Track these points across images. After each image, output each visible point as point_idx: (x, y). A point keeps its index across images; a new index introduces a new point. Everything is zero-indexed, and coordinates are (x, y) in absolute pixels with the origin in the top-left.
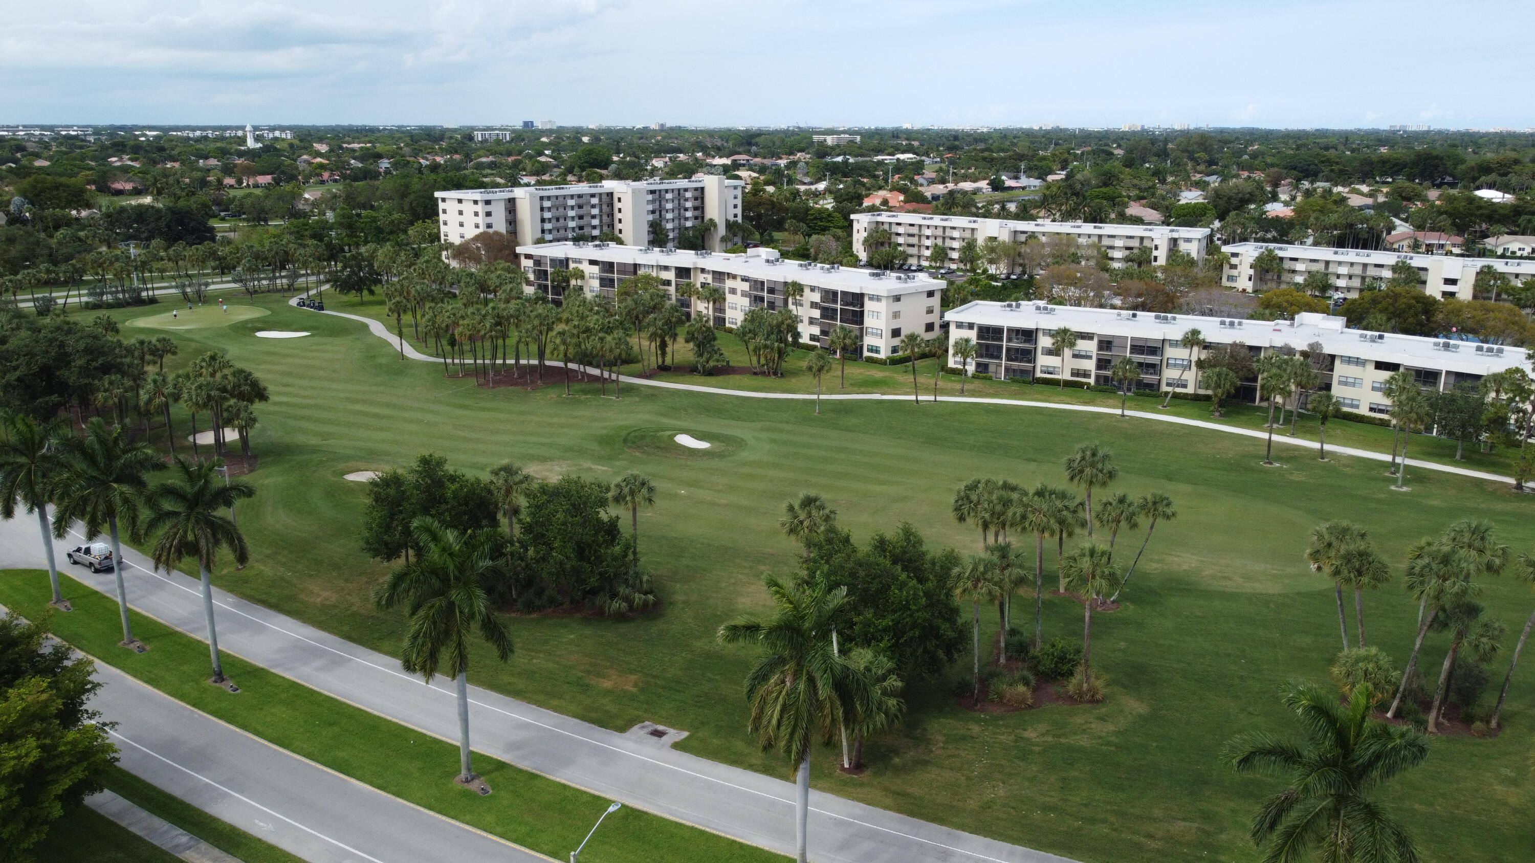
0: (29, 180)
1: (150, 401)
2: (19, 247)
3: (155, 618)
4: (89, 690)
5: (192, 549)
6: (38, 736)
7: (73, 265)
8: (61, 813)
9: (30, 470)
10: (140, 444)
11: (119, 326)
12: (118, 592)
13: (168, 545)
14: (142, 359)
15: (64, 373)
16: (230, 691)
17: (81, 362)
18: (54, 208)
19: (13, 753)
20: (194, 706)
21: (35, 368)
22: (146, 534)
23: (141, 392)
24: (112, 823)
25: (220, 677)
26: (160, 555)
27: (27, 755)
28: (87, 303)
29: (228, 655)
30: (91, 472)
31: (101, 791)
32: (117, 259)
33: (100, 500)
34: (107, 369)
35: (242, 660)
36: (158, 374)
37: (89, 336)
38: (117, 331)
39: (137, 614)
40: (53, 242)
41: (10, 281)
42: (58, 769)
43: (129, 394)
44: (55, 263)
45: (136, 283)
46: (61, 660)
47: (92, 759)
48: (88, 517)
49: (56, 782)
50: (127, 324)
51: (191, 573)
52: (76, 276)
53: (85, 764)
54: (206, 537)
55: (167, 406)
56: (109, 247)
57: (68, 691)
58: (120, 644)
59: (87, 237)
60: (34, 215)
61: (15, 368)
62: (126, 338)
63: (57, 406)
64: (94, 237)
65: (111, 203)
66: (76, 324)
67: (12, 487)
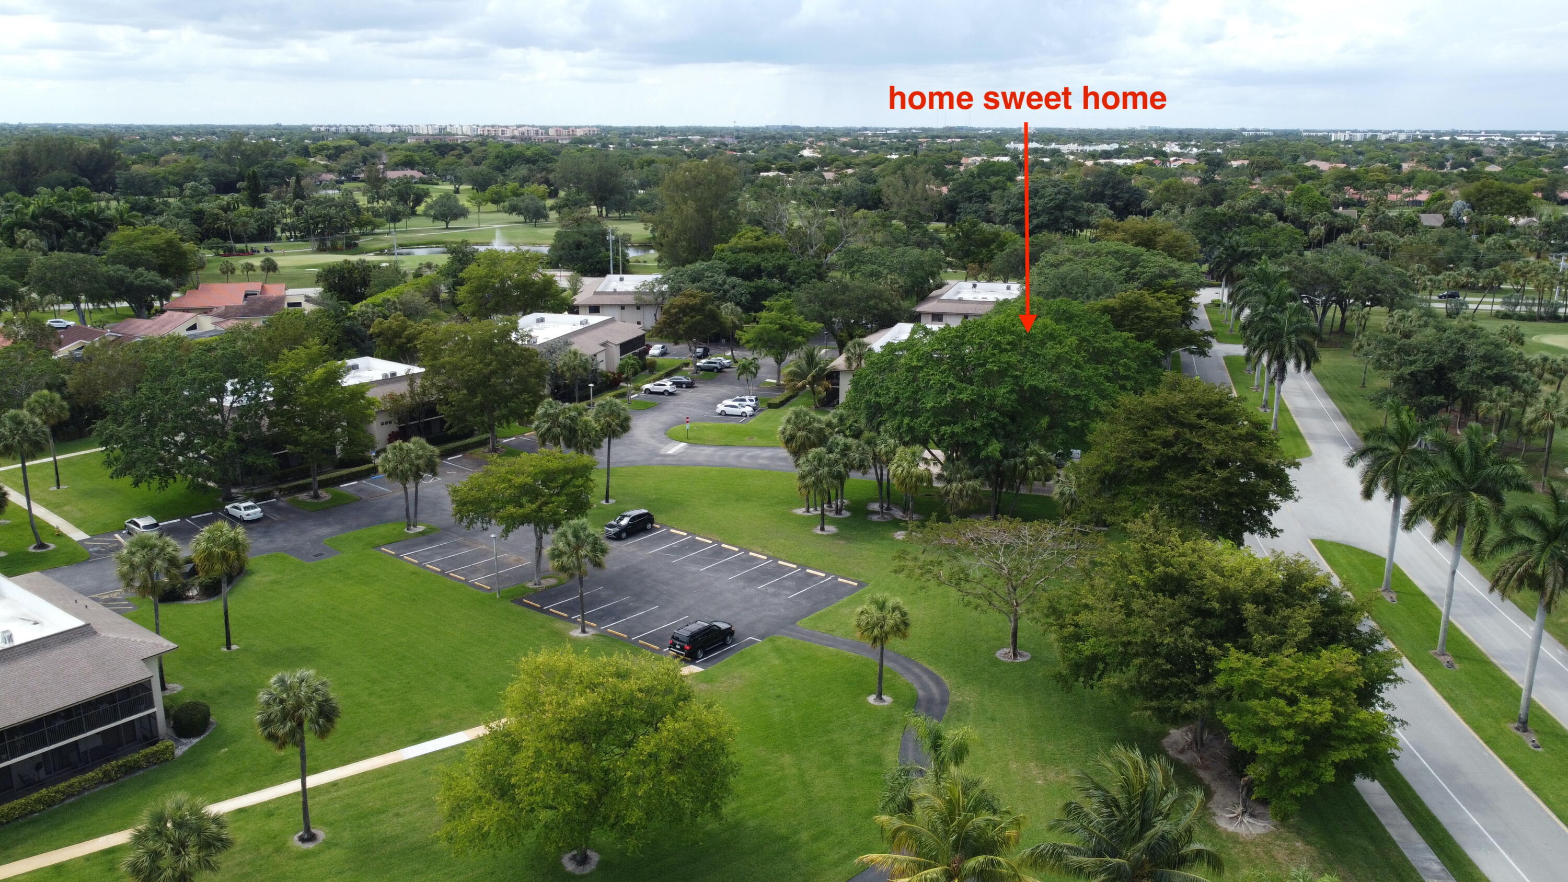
0: (1477, 184)
1: (1535, 420)
2: (1448, 249)
3: (1473, 640)
4: (1390, 681)
5: (1537, 584)
6: (1335, 701)
7: (1496, 272)
8: (1333, 779)
9: (1398, 459)
10: (1511, 459)
11: (1526, 339)
12: (1445, 601)
13: (1511, 571)
14: (1540, 377)
15: (1455, 375)
16: (1530, 745)
17: (1475, 368)
18: (1493, 214)
19: (1309, 707)
20: (1486, 743)
21: (1430, 366)
22: (1491, 552)
23: (1529, 410)
24: (1373, 815)
25: (1524, 726)
26: (1500, 578)
27: (1320, 714)
28: (1498, 312)
29: (1540, 708)
30: (1455, 476)
31: (1373, 780)
32: (1544, 271)
33: (1456, 506)
34: (1498, 380)
35: (1554, 720)
36: (1553, 395)
37: (1492, 344)
38: (1522, 344)
39: (1456, 630)
40: (1482, 248)
41: (1430, 280)
42: (1342, 738)
43: (1514, 409)
44: (1478, 268)
45: (1556, 298)
46: (1374, 642)
47: (1374, 745)
48: (1438, 519)
49: (1336, 749)
50: (1533, 338)
51: (1524, 609)
52: (1495, 284)
53: (1367, 746)
54: (1556, 575)
55: (1552, 429)
56: (1538, 257)
57: (1372, 673)
58: (1431, 652)
59: (1518, 246)
60: (1471, 220)
61: (1412, 363)
62: (1529, 353)
63: (1440, 406)
64: (1526, 245)
65: (1554, 213)
66: (1482, 329)
67: (1377, 471)
